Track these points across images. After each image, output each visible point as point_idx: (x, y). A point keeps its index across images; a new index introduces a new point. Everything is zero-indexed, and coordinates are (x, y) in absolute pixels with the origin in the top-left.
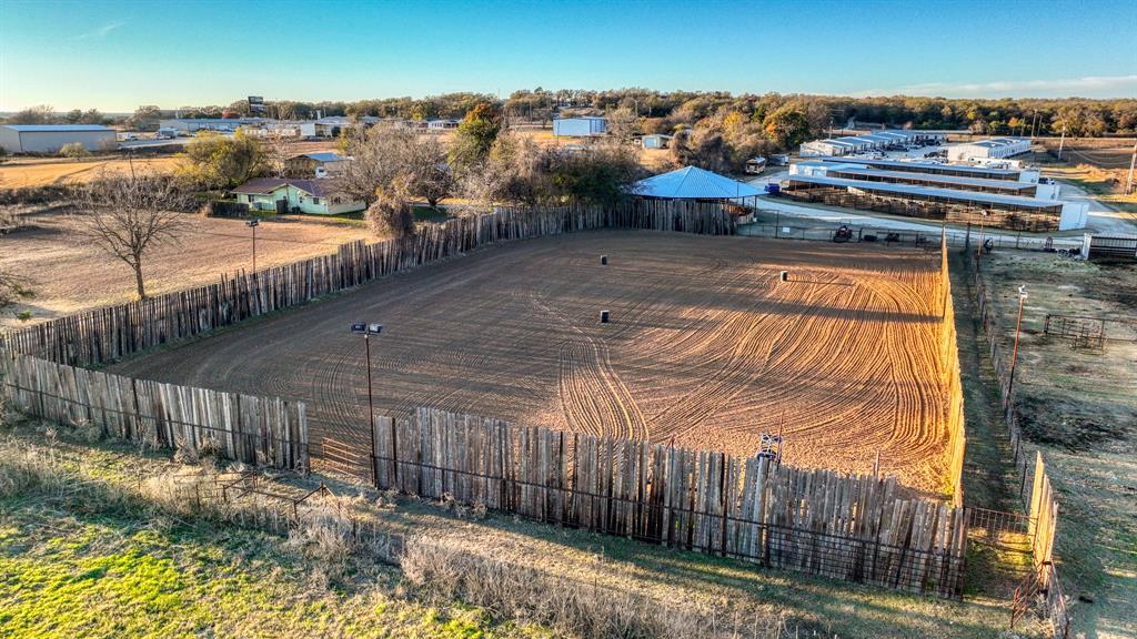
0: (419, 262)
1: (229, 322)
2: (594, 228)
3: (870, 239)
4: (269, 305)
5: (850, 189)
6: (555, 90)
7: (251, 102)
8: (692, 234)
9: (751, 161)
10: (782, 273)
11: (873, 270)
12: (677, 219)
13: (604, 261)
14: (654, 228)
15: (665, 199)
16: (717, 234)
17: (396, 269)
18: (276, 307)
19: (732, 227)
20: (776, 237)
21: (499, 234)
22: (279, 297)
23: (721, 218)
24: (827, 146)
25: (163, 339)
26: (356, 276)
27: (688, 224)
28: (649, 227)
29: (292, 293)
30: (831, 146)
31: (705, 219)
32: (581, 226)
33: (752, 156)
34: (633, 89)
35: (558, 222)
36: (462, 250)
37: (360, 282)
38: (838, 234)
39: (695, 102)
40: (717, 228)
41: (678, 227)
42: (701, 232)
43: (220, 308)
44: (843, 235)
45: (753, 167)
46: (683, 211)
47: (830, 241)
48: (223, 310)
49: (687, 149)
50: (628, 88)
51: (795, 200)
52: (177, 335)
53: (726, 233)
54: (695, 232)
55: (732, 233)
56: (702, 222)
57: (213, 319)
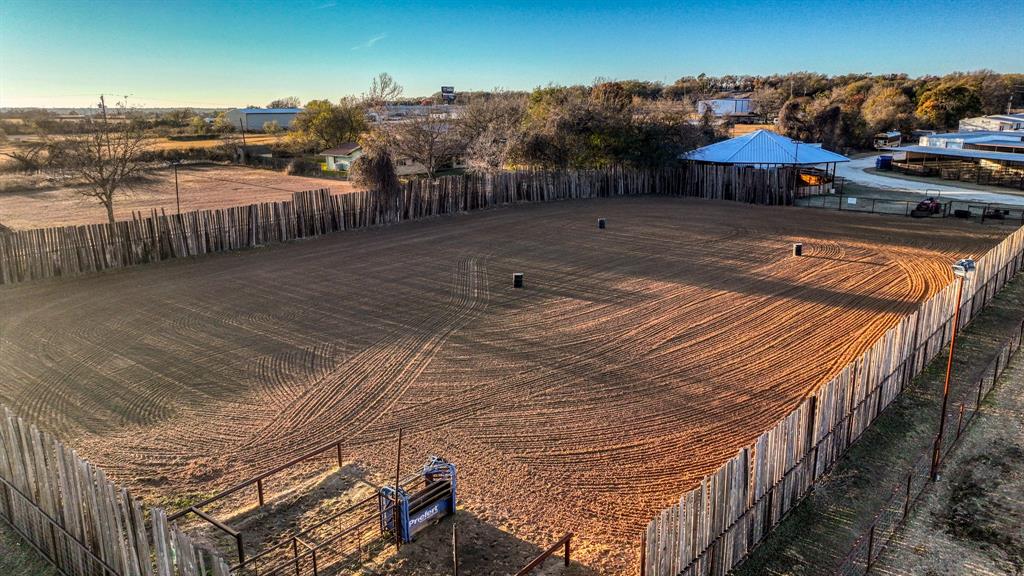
0: (406, 215)
1: (145, 260)
2: (637, 194)
3: (962, 215)
4: (199, 248)
5: (983, 163)
6: (719, 77)
7: (443, 91)
8: (741, 203)
9: (880, 135)
10: (795, 246)
11: (934, 249)
12: (727, 186)
13: (602, 225)
14: (702, 196)
15: (717, 164)
16: (771, 204)
17: (374, 222)
18: (209, 250)
19: (788, 196)
20: (840, 210)
21: (518, 196)
22: (212, 240)
23: (776, 186)
24: (993, 121)
25: (58, 272)
26: (318, 224)
27: (738, 192)
28: (697, 195)
29: (232, 236)
30: (998, 122)
31: (758, 187)
32: (621, 190)
33: (885, 130)
34: (801, 73)
35: (592, 185)
36: (465, 208)
37: (323, 232)
38: (919, 207)
39: (860, 83)
40: (771, 198)
41: (728, 195)
42: (753, 201)
43: (133, 246)
44: (928, 209)
45: (882, 142)
46: (735, 178)
47: (907, 215)
48: (137, 249)
49: (797, 120)
50: (795, 72)
51: (906, 174)
52: (77, 269)
53: (781, 203)
54: (747, 201)
55: (789, 203)
56: (755, 189)
57: (124, 256)
